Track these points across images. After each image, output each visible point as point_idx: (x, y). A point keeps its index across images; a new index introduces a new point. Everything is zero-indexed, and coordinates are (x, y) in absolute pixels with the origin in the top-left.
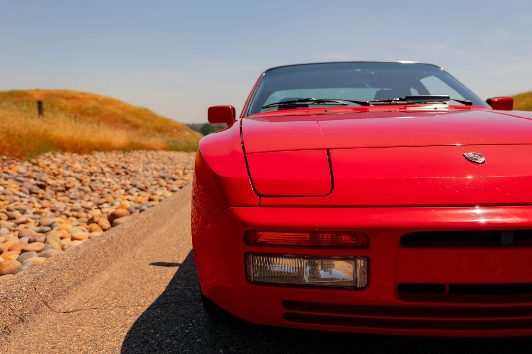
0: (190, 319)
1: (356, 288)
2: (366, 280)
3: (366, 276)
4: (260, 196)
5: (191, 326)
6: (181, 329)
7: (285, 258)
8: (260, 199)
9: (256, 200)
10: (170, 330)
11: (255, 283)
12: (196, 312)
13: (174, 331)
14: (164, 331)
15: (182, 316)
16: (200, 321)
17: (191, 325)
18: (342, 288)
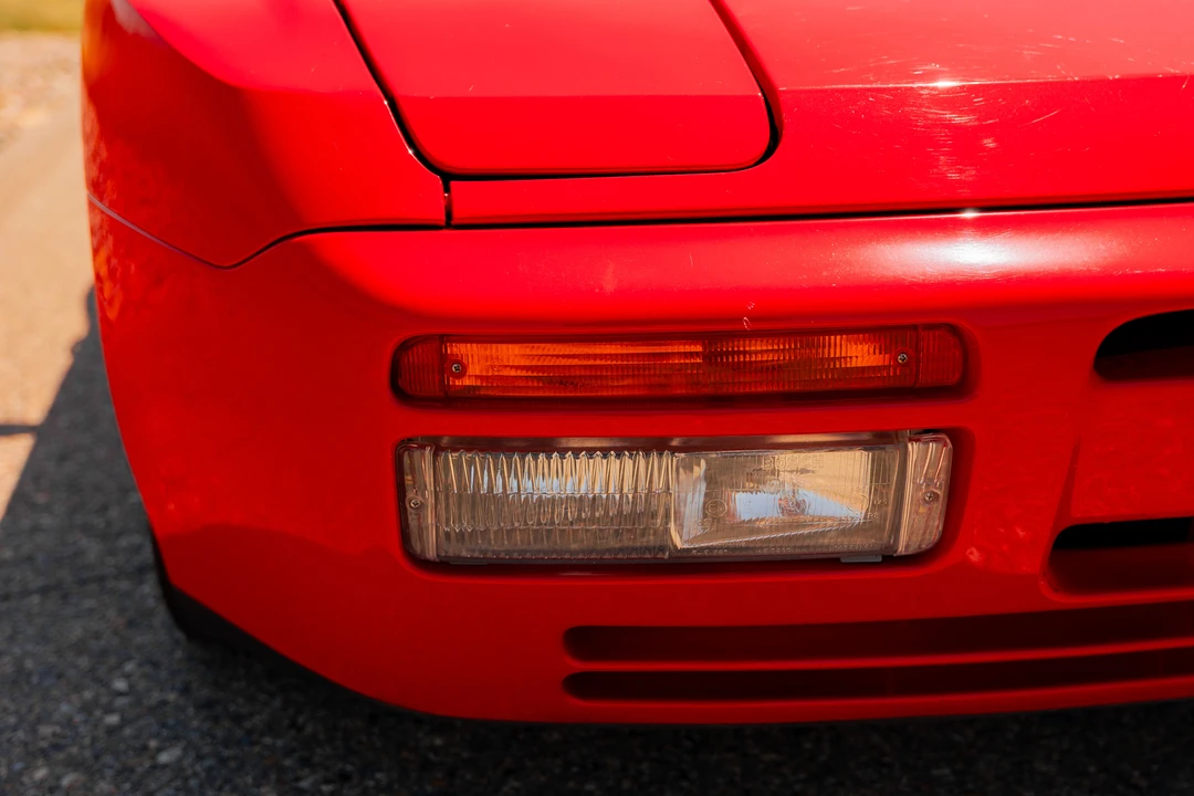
0: (113, 660)
1: (890, 560)
2: (937, 525)
3: (939, 508)
4: (448, 178)
5: (121, 694)
6: (87, 708)
7: (563, 452)
8: (447, 189)
9: (429, 198)
10: (40, 720)
11: (444, 566)
12: (131, 624)
13: (58, 723)
14: (15, 729)
15: (80, 648)
16: (156, 665)
17: (120, 685)
18: (828, 563)
